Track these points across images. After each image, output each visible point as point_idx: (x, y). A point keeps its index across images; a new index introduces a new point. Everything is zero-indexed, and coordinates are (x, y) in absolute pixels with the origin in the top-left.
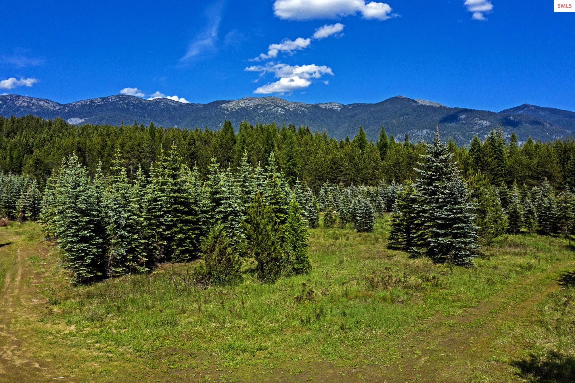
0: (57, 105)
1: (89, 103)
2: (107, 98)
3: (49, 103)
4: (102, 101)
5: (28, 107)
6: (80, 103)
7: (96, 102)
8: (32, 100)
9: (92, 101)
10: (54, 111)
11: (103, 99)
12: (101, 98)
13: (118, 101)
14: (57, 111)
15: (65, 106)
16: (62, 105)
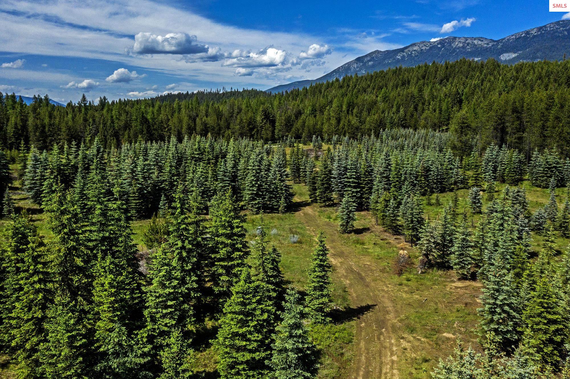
0: (491, 42)
1: (524, 35)
2: (545, 26)
3: (482, 41)
4: (538, 32)
5: (463, 47)
6: (514, 37)
7: (532, 33)
8: (467, 40)
9: (527, 33)
10: (487, 48)
11: (540, 29)
12: (538, 28)
13: (557, 29)
14: (490, 48)
15: (498, 42)
16: (495, 41)
